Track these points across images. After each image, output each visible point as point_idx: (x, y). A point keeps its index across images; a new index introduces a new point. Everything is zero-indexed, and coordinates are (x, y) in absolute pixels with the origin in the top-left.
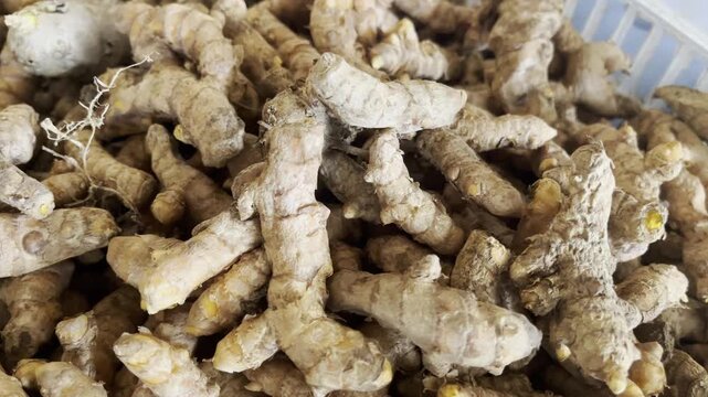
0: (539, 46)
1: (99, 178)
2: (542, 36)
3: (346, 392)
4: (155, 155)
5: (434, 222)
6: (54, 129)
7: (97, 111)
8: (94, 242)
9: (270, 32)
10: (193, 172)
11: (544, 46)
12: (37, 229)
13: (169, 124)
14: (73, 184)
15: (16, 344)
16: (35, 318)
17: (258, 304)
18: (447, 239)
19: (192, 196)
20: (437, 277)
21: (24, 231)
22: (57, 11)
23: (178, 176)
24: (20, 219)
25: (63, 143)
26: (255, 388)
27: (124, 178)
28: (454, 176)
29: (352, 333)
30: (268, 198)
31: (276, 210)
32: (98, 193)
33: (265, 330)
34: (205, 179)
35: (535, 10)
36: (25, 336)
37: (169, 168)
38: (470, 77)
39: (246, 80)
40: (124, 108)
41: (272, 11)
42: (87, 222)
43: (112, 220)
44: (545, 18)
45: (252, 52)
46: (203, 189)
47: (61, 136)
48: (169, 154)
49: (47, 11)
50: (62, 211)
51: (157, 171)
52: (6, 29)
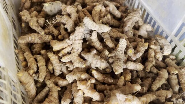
0: (132, 23)
1: (52, 31)
2: (133, 21)
3: (78, 68)
4: (61, 29)
5: (99, 47)
6: (48, 22)
7: (55, 21)
8: (49, 40)
9: (85, 13)
10: (66, 33)
11: (133, 23)
12: (41, 36)
13: (64, 25)
14: (48, 31)
15: (35, 52)
16: (38, 49)
17: (69, 53)
18: (101, 49)
19: (65, 36)
20: (95, 53)
21: (39, 36)
22: (52, 4)
23: (63, 33)
24: (39, 35)
25: (49, 24)
26: (66, 65)
27: (56, 32)
28: (105, 40)
29: (81, 59)
30: (74, 37)
31: (75, 39)
32: (51, 33)
33: (69, 56)
34: (67, 34)
35: (133, 16)
36: (36, 51)
37: (63, 32)
38: (121, 27)
39: (78, 20)
40: (58, 21)
41: (87, 9)
42: (48, 37)
43: (52, 37)
44: (135, 18)
45: (80, 16)
46: (67, 36)
47: (49, 23)
48: (63, 29)
49: (50, 4)
50: (45, 35)
51: (61, 32)
52: (43, 6)
